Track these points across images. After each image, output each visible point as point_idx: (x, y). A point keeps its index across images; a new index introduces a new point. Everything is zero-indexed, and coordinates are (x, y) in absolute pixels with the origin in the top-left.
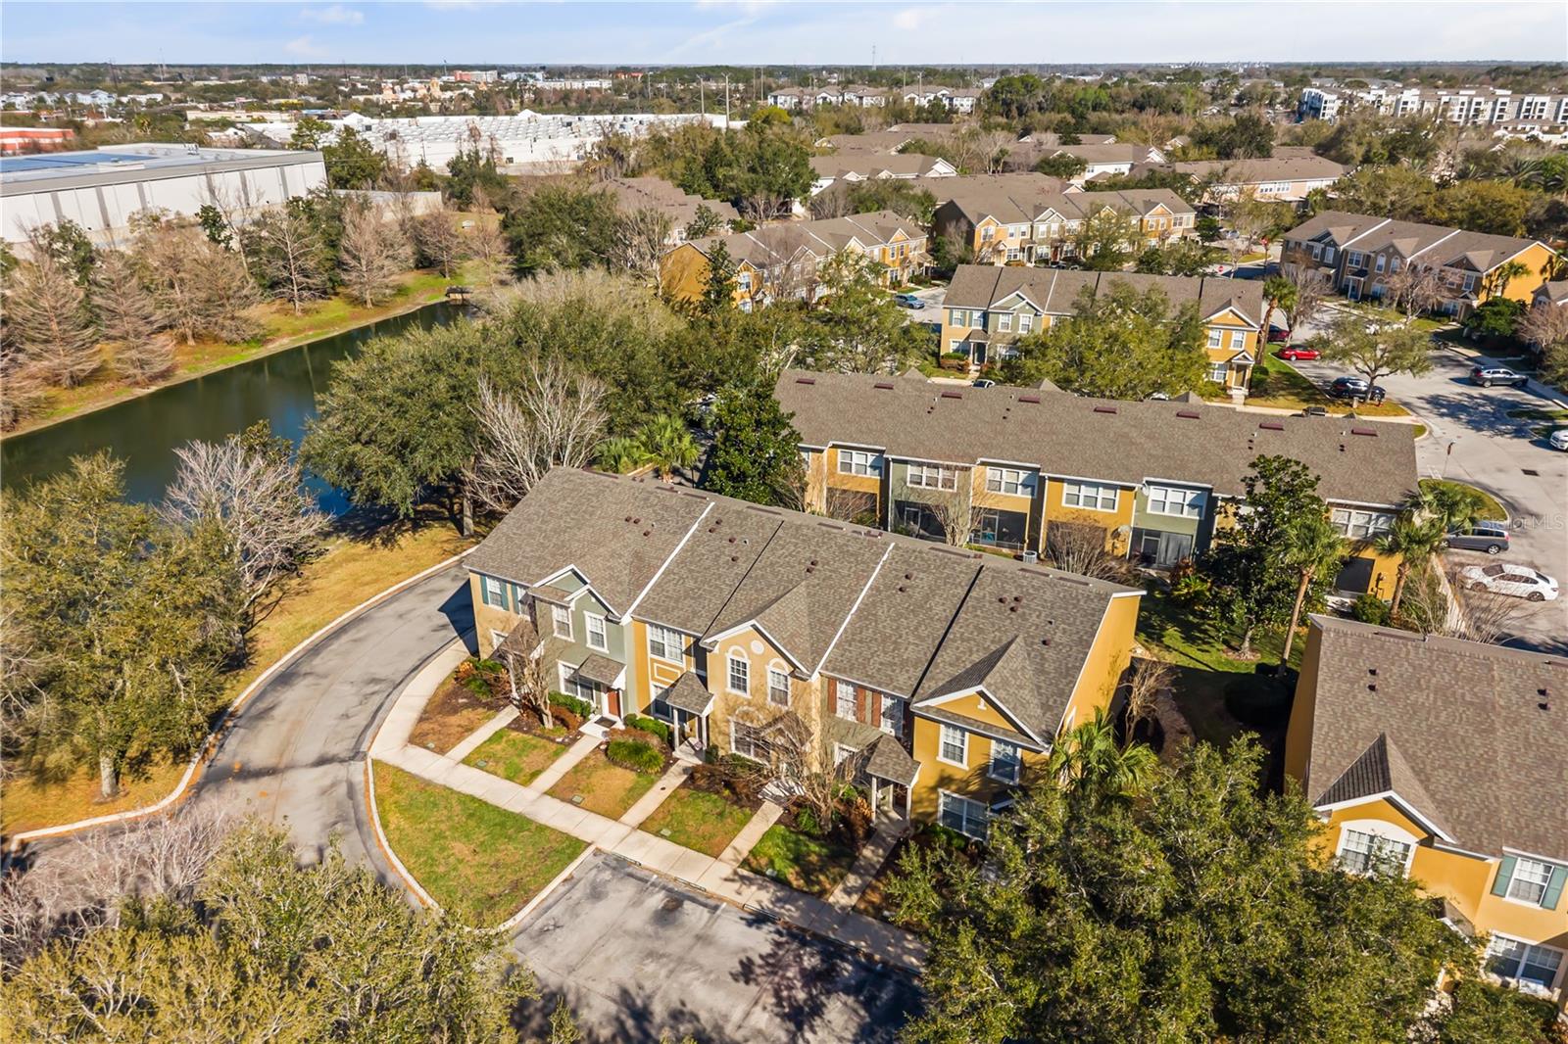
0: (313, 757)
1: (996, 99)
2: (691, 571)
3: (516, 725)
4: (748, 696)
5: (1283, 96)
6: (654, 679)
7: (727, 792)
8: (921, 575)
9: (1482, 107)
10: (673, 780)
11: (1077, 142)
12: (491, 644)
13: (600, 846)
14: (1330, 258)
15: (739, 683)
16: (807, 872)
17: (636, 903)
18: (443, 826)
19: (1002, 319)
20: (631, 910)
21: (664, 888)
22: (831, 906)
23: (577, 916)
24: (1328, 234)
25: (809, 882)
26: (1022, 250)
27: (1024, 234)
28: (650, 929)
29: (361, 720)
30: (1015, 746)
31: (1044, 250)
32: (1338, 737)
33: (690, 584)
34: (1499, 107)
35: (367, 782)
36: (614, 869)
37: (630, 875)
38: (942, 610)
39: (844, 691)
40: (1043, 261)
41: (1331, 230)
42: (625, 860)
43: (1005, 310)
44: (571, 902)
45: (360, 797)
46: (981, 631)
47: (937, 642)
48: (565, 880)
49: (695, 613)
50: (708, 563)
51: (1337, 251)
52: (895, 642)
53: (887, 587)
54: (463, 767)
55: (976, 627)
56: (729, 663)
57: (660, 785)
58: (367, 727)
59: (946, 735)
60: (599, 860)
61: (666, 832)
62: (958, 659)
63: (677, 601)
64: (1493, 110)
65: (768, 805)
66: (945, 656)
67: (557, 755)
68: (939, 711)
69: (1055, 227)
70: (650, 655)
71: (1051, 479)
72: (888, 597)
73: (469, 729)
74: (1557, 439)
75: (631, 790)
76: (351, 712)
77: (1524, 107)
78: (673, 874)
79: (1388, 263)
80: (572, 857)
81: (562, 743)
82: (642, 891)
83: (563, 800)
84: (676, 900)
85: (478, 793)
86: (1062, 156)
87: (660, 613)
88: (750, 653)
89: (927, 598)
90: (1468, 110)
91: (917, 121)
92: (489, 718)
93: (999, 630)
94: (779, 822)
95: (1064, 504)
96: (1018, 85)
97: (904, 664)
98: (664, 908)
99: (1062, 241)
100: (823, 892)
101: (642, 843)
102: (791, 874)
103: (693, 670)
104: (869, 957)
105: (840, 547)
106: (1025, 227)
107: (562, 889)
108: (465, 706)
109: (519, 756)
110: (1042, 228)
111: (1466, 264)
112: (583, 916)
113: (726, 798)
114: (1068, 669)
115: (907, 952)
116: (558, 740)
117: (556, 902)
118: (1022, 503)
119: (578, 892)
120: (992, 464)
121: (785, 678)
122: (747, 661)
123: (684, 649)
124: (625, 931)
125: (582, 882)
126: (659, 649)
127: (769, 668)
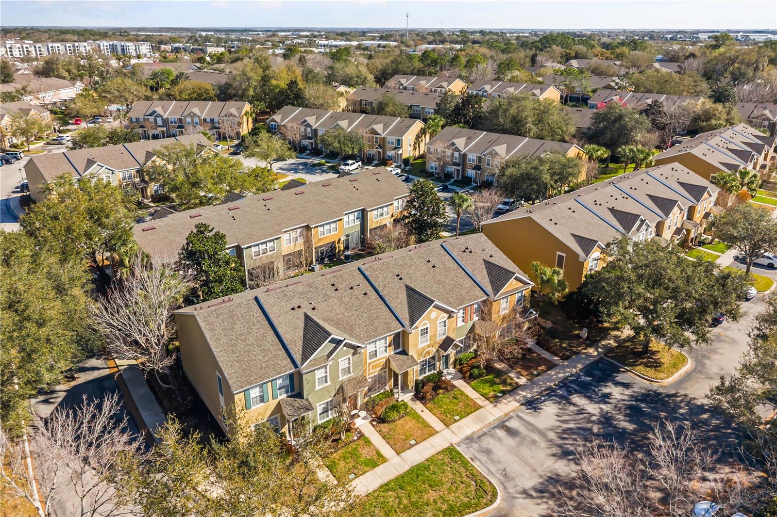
7: (441, 391)
9: (30, 49)
10: (419, 407)
13: (455, 442)
16: (504, 383)
17: (500, 439)
18: (406, 501)
20: (503, 442)
22: (524, 385)
23: (499, 460)
25: (510, 385)
34: (38, 49)
36: (472, 442)
37: (479, 437)
42: (468, 437)
44: (489, 461)
48: (473, 460)
52: (458, 284)
57: (419, 412)
60: (464, 445)
61: (456, 418)
64: (36, 51)
65: (456, 383)
67: (368, 442)
70: (368, 361)
71: (313, 228)
75: (417, 421)
77: (50, 49)
78: (486, 422)
80: (459, 454)
81: (359, 437)
82: (492, 436)
84: (503, 427)
88: (430, 321)
90: (23, 51)
94: (468, 383)
97: (471, 288)
98: (506, 432)
100: (516, 384)
101: (460, 427)
102: (502, 388)
103: (392, 353)
104: (555, 385)
107: (479, 463)
109: (358, 457)
112: (501, 459)
113: (444, 393)
115: (557, 375)
116: (356, 438)
117: (486, 467)
118: (300, 245)
119: (484, 458)
120: (286, 232)
121: (445, 322)
122: (428, 326)
123: (387, 345)
124: (517, 447)
125: (476, 455)
126: (375, 354)
127: (438, 322)
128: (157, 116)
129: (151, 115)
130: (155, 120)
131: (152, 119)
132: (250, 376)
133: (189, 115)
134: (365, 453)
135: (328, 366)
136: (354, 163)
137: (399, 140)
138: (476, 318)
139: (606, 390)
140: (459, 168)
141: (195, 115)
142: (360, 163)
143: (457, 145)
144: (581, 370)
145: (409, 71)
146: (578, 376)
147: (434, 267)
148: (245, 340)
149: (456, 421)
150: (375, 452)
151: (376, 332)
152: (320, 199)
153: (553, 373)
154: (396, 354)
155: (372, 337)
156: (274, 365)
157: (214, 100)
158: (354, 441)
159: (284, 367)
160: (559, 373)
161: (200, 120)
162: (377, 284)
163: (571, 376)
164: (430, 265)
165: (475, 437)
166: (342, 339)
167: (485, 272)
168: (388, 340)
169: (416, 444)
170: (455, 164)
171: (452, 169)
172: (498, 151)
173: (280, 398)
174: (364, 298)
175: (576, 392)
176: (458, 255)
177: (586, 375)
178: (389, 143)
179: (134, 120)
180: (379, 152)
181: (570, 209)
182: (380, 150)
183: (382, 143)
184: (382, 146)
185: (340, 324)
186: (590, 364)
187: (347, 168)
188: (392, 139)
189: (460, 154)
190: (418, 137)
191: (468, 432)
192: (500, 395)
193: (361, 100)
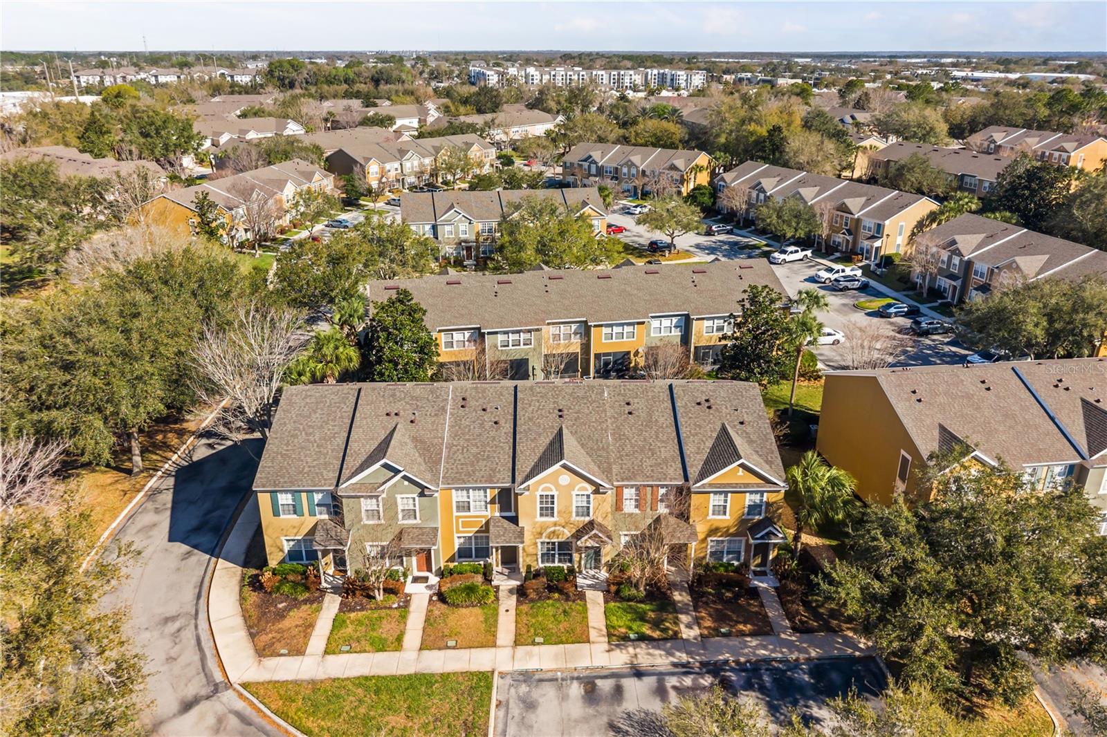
0: (174, 707)
1: (272, 76)
2: (468, 440)
3: (344, 608)
4: (556, 519)
5: (457, 72)
6: (458, 532)
7: (556, 595)
8: (636, 401)
10: (509, 603)
11: (375, 105)
12: (282, 550)
13: (501, 669)
14: (593, 170)
15: (548, 510)
16: (656, 624)
17: (564, 698)
18: (362, 710)
19: (447, 228)
20: (564, 704)
21: (572, 678)
22: (687, 640)
23: (531, 727)
24: (590, 157)
25: (663, 630)
26: (398, 181)
27: (396, 169)
28: (591, 711)
29: (191, 656)
30: (762, 493)
31: (412, 179)
32: (923, 432)
33: (474, 450)
35: (251, 704)
36: (525, 681)
37: (541, 680)
38: (666, 419)
39: (629, 493)
40: (413, 188)
41: (592, 154)
42: (527, 671)
43: (449, 222)
44: (517, 719)
45: (257, 719)
46: (700, 427)
47: (676, 441)
48: (497, 706)
49: (494, 470)
50: (477, 431)
51: (597, 167)
52: (650, 449)
53: (620, 414)
54: (330, 658)
55: (695, 424)
56: (538, 497)
57: (502, 610)
58: (203, 659)
59: (715, 500)
60: (509, 680)
61: (538, 639)
62: (699, 448)
63: (472, 465)
65: (590, 594)
66: (689, 449)
67: (403, 618)
68: (710, 485)
69: (416, 163)
70: (455, 514)
71: (595, 326)
72: (624, 420)
73: (308, 627)
74: (774, 258)
75: (486, 620)
76: (173, 653)
78: (571, 665)
79: (629, 171)
80: (489, 687)
81: (399, 607)
82: (560, 688)
83: (440, 649)
84: (588, 683)
85: (365, 671)
86: (376, 114)
87: (465, 478)
88: (558, 486)
89: (650, 415)
91: (232, 93)
92: (319, 610)
93: (709, 422)
94: (606, 602)
95: (603, 341)
96: (286, 66)
97: (665, 461)
98: (586, 692)
99: (422, 173)
100: (676, 633)
101: (530, 654)
102: (646, 630)
103: (497, 514)
104: (737, 662)
105: (571, 395)
106: (397, 165)
107: (501, 713)
108: (288, 609)
109: (373, 630)
110: (407, 165)
111: (673, 168)
112: (535, 726)
113: (558, 600)
114: (765, 436)
115: (756, 649)
116: (395, 606)
117: (506, 724)
118: (575, 346)
119: (516, 710)
120: (553, 324)
121: (588, 496)
122: (555, 493)
123: (488, 500)
124: (575, 721)
125: (511, 701)
126: (465, 507)
127: (574, 493)
128: (591, 163)
129: (585, 160)
130: (589, 167)
131: (586, 164)
132: (283, 477)
133: (626, 163)
134: (387, 629)
135: (380, 498)
136: (797, 251)
137: (879, 225)
138: (662, 509)
139: (816, 711)
140: (954, 283)
141: (633, 164)
142: (809, 253)
143: (960, 246)
144: (809, 660)
145: (1020, 121)
146: (796, 665)
147: (630, 413)
148: (311, 434)
149: (534, 643)
150: (399, 633)
151: (470, 476)
152: (628, 289)
153: (754, 643)
154: (503, 517)
155: (459, 480)
156: (317, 473)
157: (677, 148)
158: (390, 608)
159: (325, 480)
160: (765, 648)
161: (638, 171)
162: (522, 413)
163: (780, 662)
164: (628, 409)
165: (537, 677)
166: (401, 469)
167: (710, 444)
168: (490, 494)
169: (454, 648)
170: (952, 277)
171: (945, 283)
172: (1022, 265)
173: (319, 517)
174: (492, 426)
175: (762, 689)
176: (685, 406)
177: (811, 673)
178: (864, 228)
179: (568, 165)
180: (848, 241)
181: (983, 382)
182: (848, 238)
183: (854, 228)
184: (853, 230)
185: (428, 451)
186: (838, 658)
187: (783, 256)
188: (869, 223)
189: (961, 259)
190: (920, 225)
191: (531, 665)
192: (632, 636)
193: (888, 161)
